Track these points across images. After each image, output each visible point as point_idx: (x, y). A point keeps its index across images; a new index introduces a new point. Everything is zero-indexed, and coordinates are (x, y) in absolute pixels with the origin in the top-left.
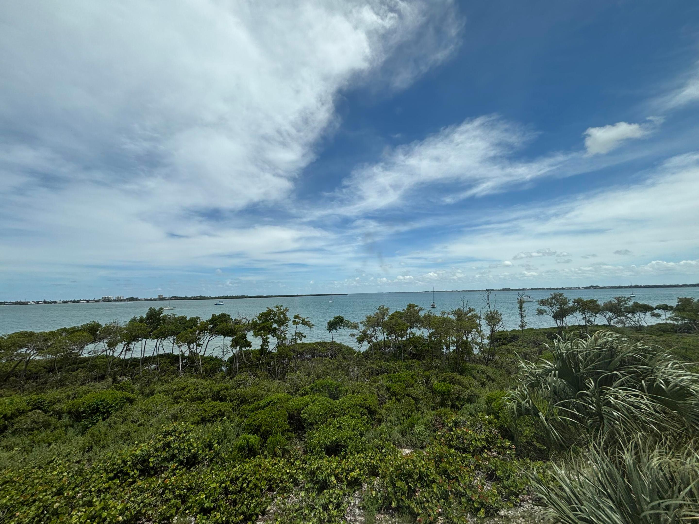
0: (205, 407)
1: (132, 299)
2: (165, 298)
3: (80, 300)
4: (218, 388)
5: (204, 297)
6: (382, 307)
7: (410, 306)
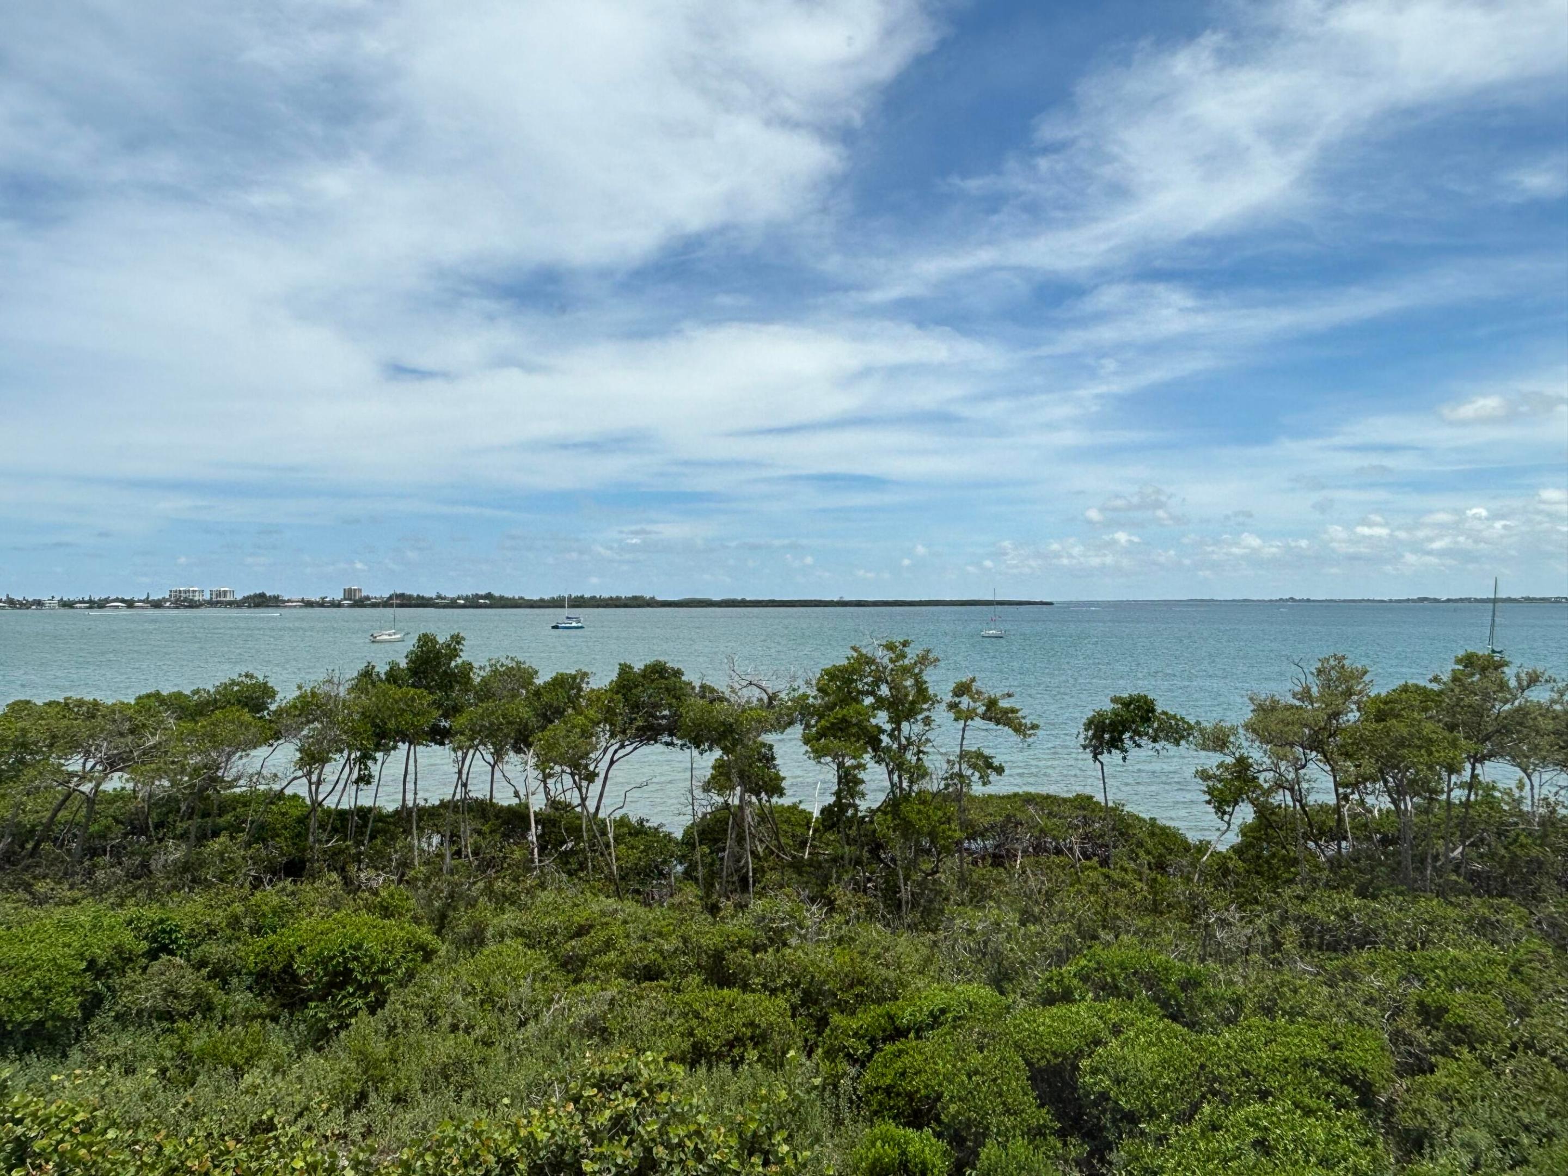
0: (696, 1006)
1: (261, 601)
2: (368, 598)
3: (107, 600)
4: (717, 940)
5: (502, 598)
6: (1332, 662)
7: (1469, 661)
